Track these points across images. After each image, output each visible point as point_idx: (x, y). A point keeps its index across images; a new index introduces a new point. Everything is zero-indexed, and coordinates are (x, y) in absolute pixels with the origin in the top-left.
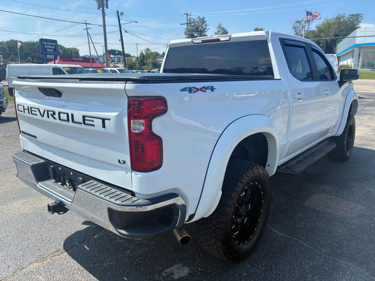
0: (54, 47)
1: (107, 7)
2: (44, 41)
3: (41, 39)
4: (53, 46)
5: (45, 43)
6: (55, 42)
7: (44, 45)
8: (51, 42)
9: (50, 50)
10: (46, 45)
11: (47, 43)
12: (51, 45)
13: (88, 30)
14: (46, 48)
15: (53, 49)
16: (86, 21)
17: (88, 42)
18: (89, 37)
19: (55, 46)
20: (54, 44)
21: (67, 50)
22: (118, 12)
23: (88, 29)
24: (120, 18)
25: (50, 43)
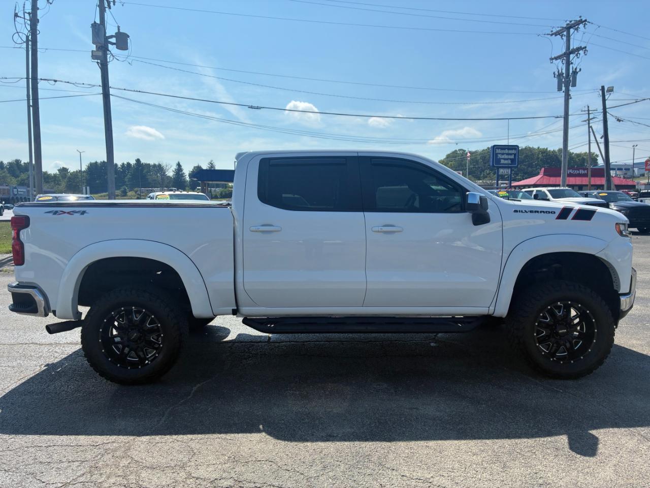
0: (512, 157)
1: (574, 85)
2: (498, 148)
3: (494, 146)
4: (511, 154)
5: (498, 151)
6: (515, 149)
7: (497, 154)
8: (509, 149)
9: (506, 162)
10: (500, 154)
11: (503, 151)
12: (508, 154)
13: (591, 121)
14: (500, 159)
15: (510, 159)
16: (588, 107)
17: (588, 142)
18: (591, 133)
19: (515, 155)
20: (513, 152)
21: (575, 157)
22: (603, 88)
23: (591, 119)
24: (606, 97)
25: (506, 151)
